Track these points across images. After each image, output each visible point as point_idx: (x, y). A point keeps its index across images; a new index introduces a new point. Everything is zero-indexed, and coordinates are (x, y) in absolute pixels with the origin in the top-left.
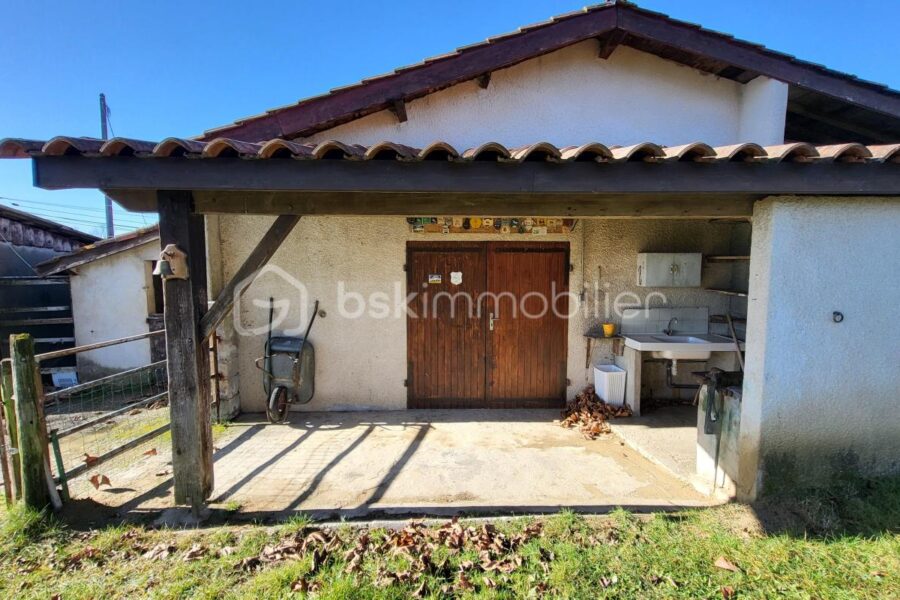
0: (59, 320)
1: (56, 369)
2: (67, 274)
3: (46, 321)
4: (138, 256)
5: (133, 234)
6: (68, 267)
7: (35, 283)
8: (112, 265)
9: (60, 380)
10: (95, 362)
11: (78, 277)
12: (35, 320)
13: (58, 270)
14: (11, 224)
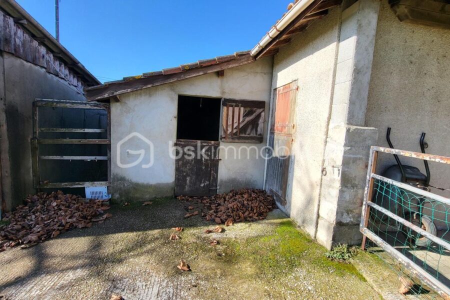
0: (97, 141)
1: (91, 183)
2: (107, 101)
3: (84, 141)
4: (173, 90)
5: (179, 69)
6: (115, 94)
7: (75, 106)
8: (150, 96)
9: (92, 193)
10: (127, 178)
11: (118, 104)
12: (74, 140)
13: (106, 95)
14: (47, 53)
